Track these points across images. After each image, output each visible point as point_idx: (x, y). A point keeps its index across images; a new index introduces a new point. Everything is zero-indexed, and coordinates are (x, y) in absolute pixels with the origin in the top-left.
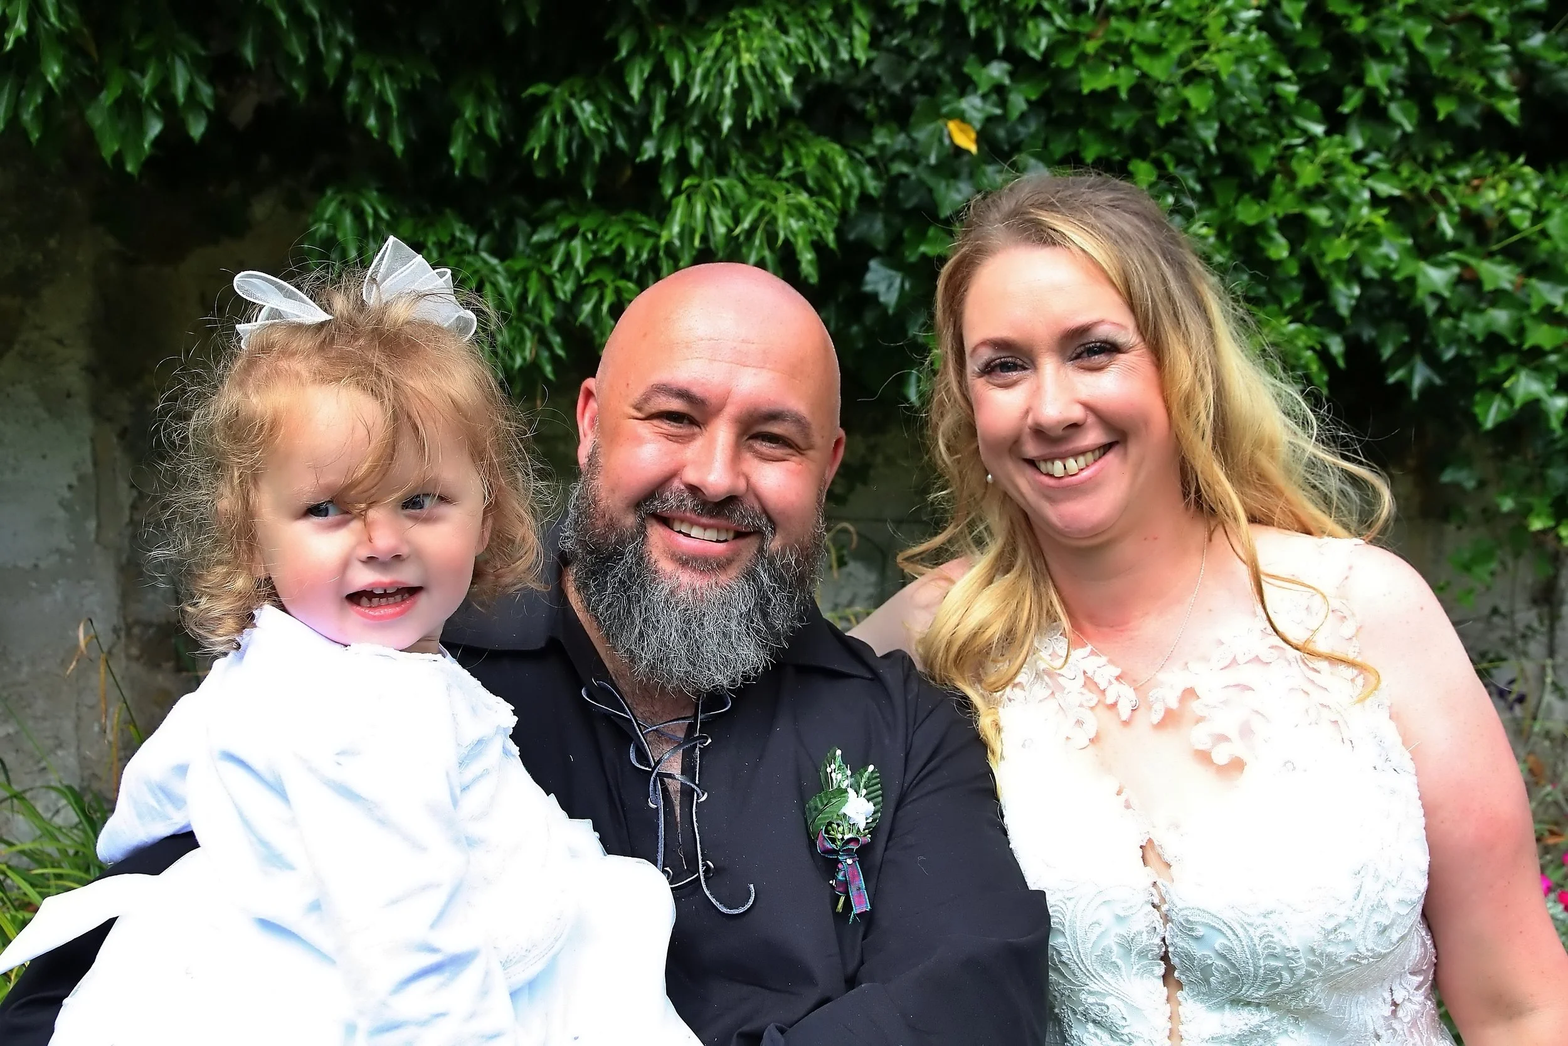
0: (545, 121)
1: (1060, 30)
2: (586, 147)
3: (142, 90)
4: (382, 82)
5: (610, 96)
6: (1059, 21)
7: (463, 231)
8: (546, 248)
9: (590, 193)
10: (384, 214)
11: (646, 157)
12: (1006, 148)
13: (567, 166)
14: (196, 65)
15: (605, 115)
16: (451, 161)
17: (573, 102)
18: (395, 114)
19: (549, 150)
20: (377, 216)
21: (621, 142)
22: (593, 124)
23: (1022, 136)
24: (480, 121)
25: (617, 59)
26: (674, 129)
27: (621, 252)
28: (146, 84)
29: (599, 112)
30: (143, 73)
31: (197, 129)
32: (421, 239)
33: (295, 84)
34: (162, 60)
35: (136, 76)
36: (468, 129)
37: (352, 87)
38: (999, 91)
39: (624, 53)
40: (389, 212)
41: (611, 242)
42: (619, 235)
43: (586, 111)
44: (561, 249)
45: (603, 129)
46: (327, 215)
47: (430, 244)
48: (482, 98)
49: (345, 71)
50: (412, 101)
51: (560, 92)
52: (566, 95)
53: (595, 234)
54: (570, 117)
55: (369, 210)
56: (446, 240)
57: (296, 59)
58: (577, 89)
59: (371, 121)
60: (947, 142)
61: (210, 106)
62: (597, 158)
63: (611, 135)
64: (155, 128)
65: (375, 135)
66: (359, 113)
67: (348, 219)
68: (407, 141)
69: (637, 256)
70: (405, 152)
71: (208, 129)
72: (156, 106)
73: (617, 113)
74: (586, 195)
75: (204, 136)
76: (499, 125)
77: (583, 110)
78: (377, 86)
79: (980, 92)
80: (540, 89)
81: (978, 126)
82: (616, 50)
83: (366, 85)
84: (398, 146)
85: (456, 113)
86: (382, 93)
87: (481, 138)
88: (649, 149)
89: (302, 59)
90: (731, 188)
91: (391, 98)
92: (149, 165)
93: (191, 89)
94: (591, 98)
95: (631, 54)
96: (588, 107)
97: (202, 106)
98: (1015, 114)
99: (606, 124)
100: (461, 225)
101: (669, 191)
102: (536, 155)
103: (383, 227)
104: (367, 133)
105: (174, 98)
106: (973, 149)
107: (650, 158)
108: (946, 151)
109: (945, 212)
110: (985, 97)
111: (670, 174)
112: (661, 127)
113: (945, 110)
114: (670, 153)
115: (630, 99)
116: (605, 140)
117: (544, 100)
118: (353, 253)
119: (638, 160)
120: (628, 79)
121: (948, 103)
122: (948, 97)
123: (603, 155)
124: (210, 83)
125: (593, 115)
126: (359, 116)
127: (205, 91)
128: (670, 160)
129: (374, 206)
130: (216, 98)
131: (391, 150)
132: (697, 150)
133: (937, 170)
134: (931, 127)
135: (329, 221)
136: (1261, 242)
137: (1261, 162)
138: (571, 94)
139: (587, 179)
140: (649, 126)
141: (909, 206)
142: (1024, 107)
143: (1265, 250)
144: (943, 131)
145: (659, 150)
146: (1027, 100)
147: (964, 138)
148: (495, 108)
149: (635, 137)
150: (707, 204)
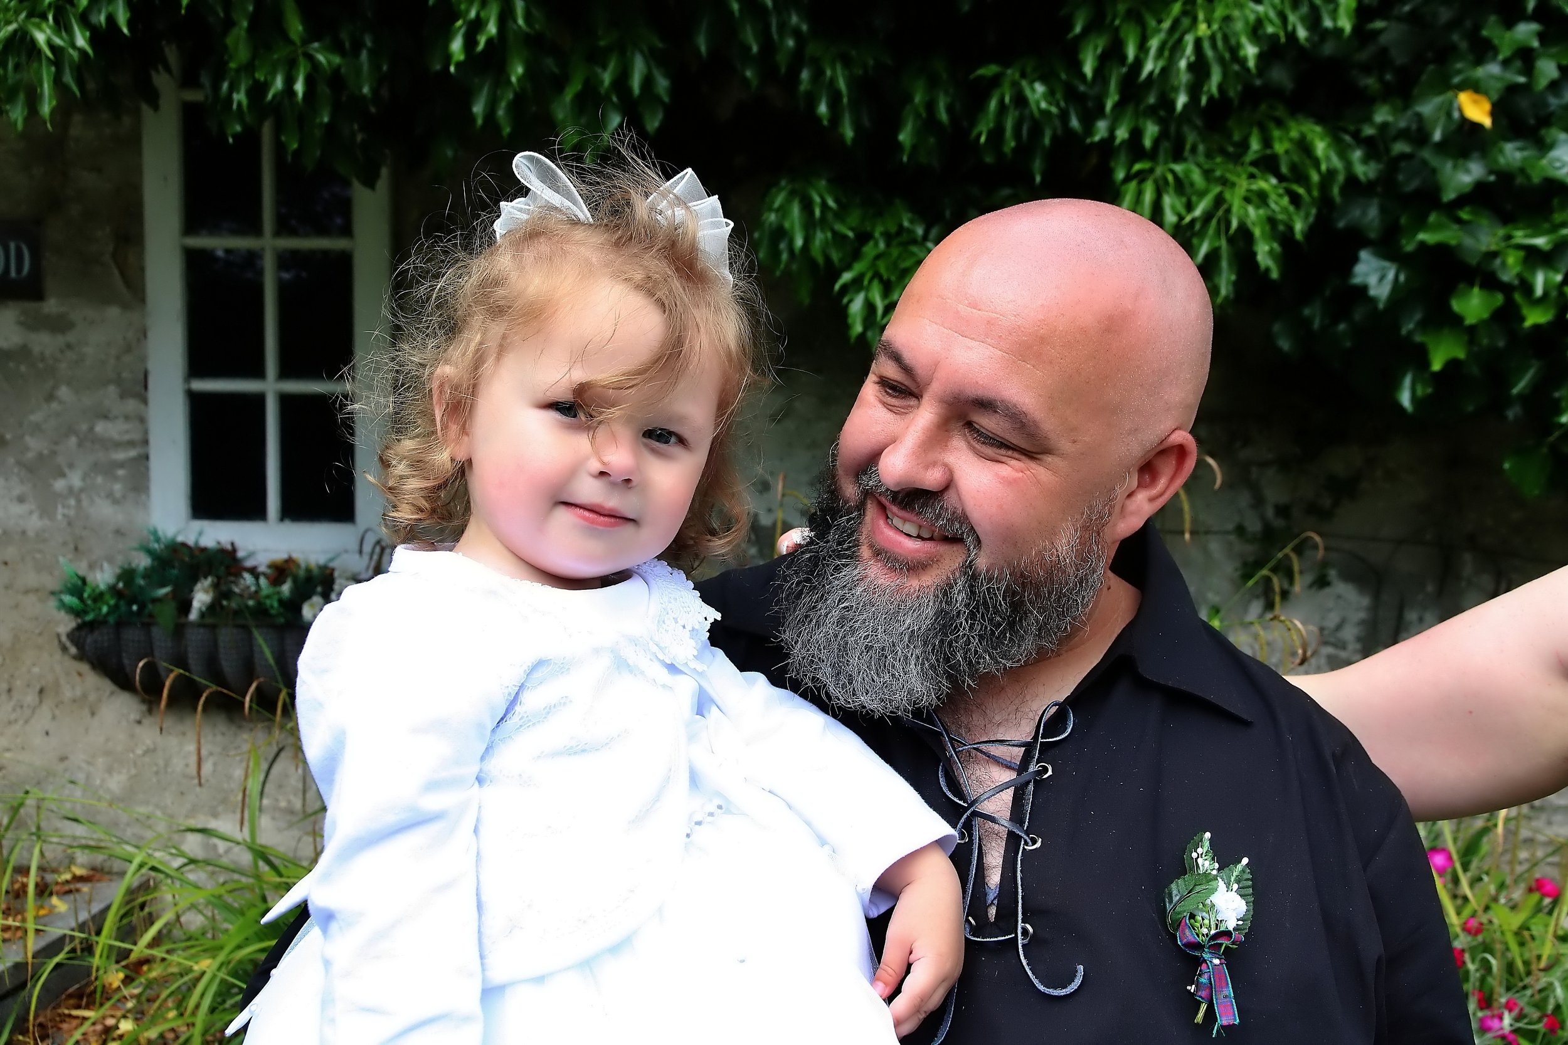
0: (993, 104)
2: (1036, 130)
3: (602, 82)
4: (834, 69)
5: (1063, 76)
7: (912, 222)
9: (1038, 179)
10: (831, 203)
11: (1097, 138)
12: (1532, 121)
13: (1014, 150)
14: (655, 57)
15: (1059, 96)
16: (899, 146)
17: (1024, 83)
18: (845, 100)
19: (997, 134)
20: (824, 205)
21: (1075, 123)
22: (1043, 105)
23: (1552, 108)
24: (931, 106)
25: (1071, 35)
26: (1130, 110)
28: (607, 78)
29: (1050, 94)
30: (604, 67)
31: (653, 120)
32: (868, 229)
33: (749, 74)
34: (623, 52)
35: (599, 70)
36: (918, 115)
37: (805, 75)
38: (1525, 57)
39: (1078, 29)
40: (837, 201)
43: (1037, 92)
45: (1054, 110)
46: (777, 204)
47: (877, 234)
48: (933, 83)
49: (798, 59)
50: (861, 87)
51: (1012, 73)
52: (1017, 76)
54: (1021, 100)
55: (817, 199)
56: (893, 229)
57: (750, 49)
58: (1029, 70)
59: (823, 109)
60: (1456, 115)
61: (666, 99)
62: (1047, 141)
63: (1064, 116)
64: (613, 120)
65: (825, 123)
66: (811, 101)
67: (796, 210)
68: (858, 128)
70: (854, 140)
71: (663, 120)
72: (615, 99)
73: (1072, 95)
74: (1035, 179)
75: (659, 127)
76: (950, 109)
77: (1033, 90)
78: (829, 73)
79: (1501, 57)
80: (989, 70)
81: (1495, 97)
82: (1070, 27)
83: (818, 74)
84: (849, 133)
85: (908, 98)
86: (833, 81)
87: (929, 123)
88: (1101, 128)
89: (755, 49)
90: (1187, 173)
91: (842, 85)
93: (648, 82)
94: (1043, 79)
95: (1086, 31)
96: (1040, 88)
97: (658, 99)
98: (1542, 83)
99: (1058, 105)
100: (909, 215)
101: (1120, 175)
102: (983, 139)
103: (830, 216)
104: (818, 119)
105: (629, 90)
106: (1487, 122)
107: (1102, 141)
108: (1453, 127)
109: (1449, 196)
110: (1506, 63)
111: (1123, 158)
112: (1117, 106)
113: (1456, 80)
114: (1122, 134)
115: (1083, 76)
116: (1057, 123)
117: (995, 82)
118: (799, 242)
119: (1088, 141)
120: (1081, 56)
121: (1459, 72)
122: (1459, 65)
123: (1054, 138)
124: (667, 75)
125: (1045, 96)
126: (812, 104)
127: (662, 84)
128: (1123, 142)
129: (822, 196)
130: (674, 91)
131: (842, 137)
132: (1151, 130)
133: (1442, 148)
134: (1438, 100)
135: (777, 211)
138: (1023, 76)
139: (1037, 164)
140: (1102, 106)
141: (1408, 189)
142: (1555, 75)
144: (1452, 103)
145: (1112, 130)
146: (1559, 66)
147: (1478, 111)
148: (946, 92)
149: (1091, 117)
150: (1158, 190)
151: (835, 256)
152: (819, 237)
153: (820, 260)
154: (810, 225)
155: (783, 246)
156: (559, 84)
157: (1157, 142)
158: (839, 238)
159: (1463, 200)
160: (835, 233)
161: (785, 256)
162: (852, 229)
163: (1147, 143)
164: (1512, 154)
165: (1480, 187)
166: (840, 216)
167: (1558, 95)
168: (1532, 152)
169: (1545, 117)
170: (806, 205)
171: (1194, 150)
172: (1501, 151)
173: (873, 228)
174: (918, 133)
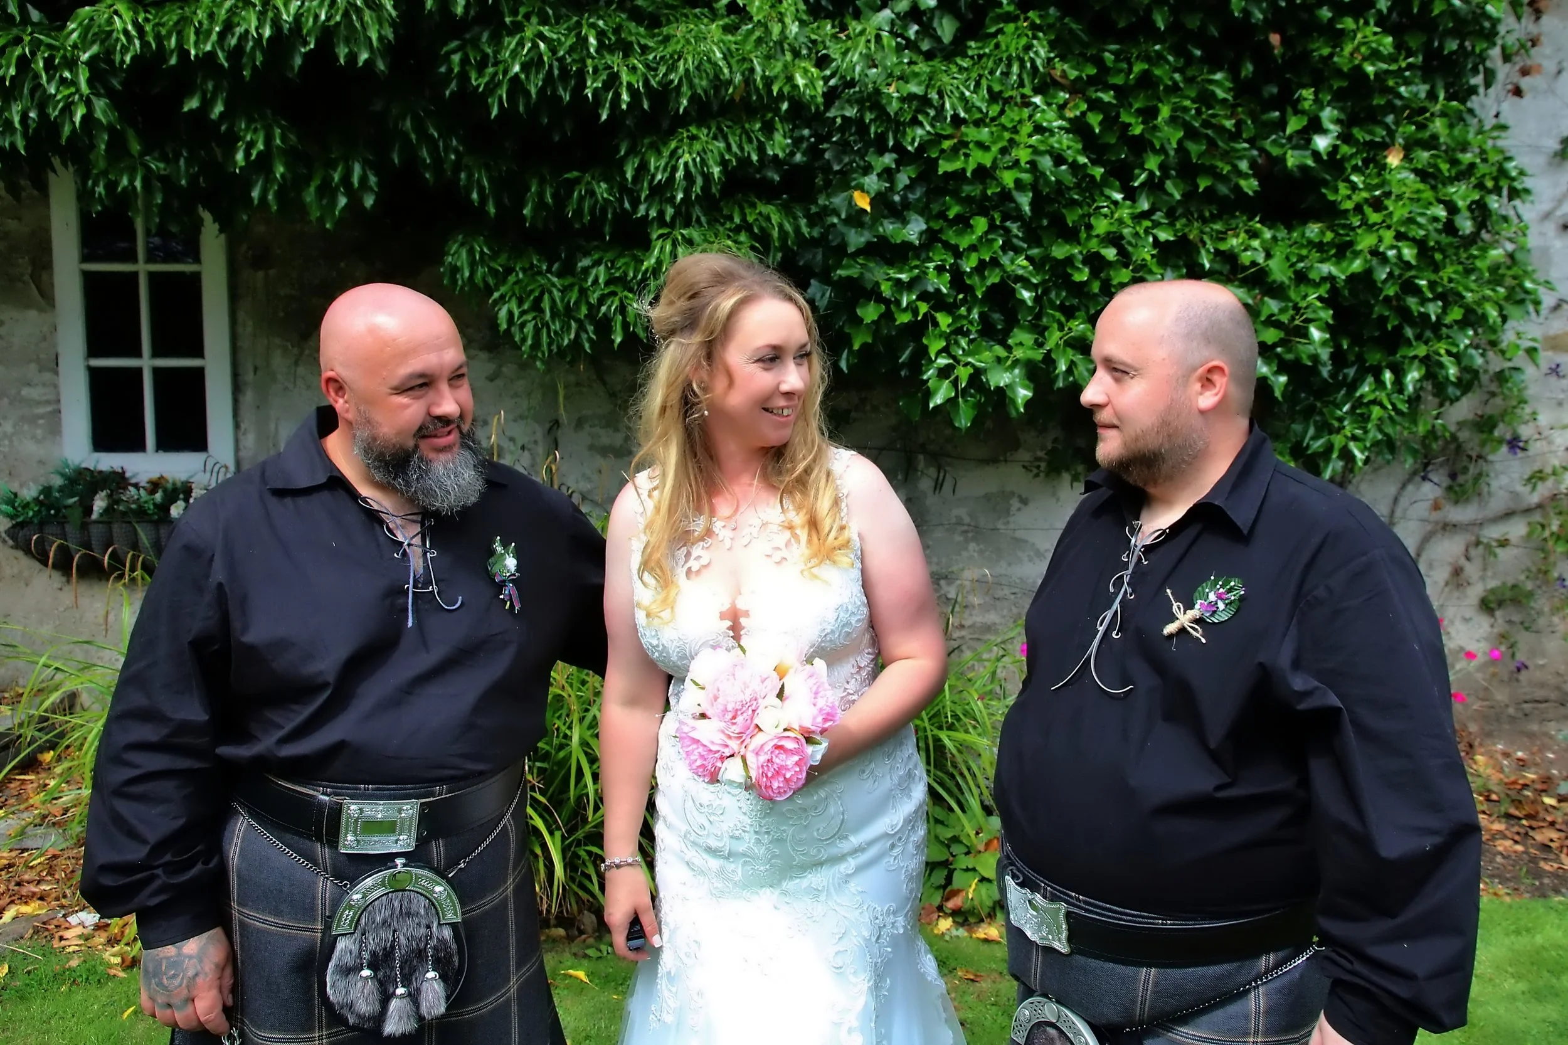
0: (576, 194)
1: (929, 133)
2: (604, 211)
3: (334, 179)
4: (480, 174)
5: (617, 179)
6: (928, 128)
8: (586, 271)
9: (608, 238)
10: (486, 250)
11: (640, 216)
12: (900, 208)
13: (591, 221)
14: (366, 164)
15: (615, 190)
16: (523, 218)
17: (593, 182)
18: (488, 191)
19: (579, 212)
20: (482, 251)
21: (627, 205)
22: (605, 195)
23: (910, 200)
24: (541, 194)
25: (618, 156)
26: (657, 199)
27: (626, 274)
28: (336, 177)
29: (610, 188)
30: (335, 170)
31: (369, 201)
32: (512, 265)
33: (427, 176)
34: (346, 161)
35: (331, 172)
36: (534, 200)
37: (463, 176)
38: (889, 172)
39: (622, 152)
40: (489, 249)
41: (620, 268)
42: (625, 264)
43: (602, 189)
44: (594, 271)
45: (613, 199)
46: (452, 252)
48: (542, 183)
49: (457, 167)
50: (499, 183)
51: (588, 177)
53: (613, 263)
54: (592, 193)
55: (478, 248)
57: (425, 160)
58: (596, 175)
59: (475, 196)
60: (852, 204)
61: (376, 189)
62: (610, 216)
63: (622, 203)
64: (343, 201)
65: (476, 204)
67: (464, 254)
68: (498, 205)
69: (635, 277)
70: (496, 214)
71: (375, 201)
72: (342, 189)
73: (623, 189)
74: (606, 239)
75: (373, 206)
76: (554, 196)
77: (599, 187)
78: (477, 175)
79: (876, 172)
80: (573, 174)
81: (873, 195)
82: (617, 150)
83: (470, 176)
84: (492, 210)
85: (530, 190)
86: (479, 182)
87: (540, 204)
88: (642, 209)
89: (430, 161)
90: (690, 235)
91: (485, 182)
92: (339, 223)
93: (363, 179)
94: (606, 181)
95: (627, 154)
96: (603, 185)
97: (370, 189)
98: (900, 187)
99: (614, 196)
101: (655, 236)
102: (571, 215)
103: (486, 258)
104: (472, 202)
105: (352, 184)
106: (868, 209)
107: (643, 216)
108: (852, 211)
109: (852, 249)
110: (878, 176)
111: (655, 225)
112: (648, 197)
113: (853, 184)
114: (653, 213)
115: (627, 180)
116: (617, 205)
117: (577, 181)
118: (467, 274)
119: (635, 217)
120: (625, 168)
121: (855, 179)
122: (855, 176)
123: (614, 213)
124: (375, 175)
125: (606, 190)
126: (468, 192)
127: (373, 180)
128: (654, 218)
129: (480, 248)
130: (379, 184)
131: (488, 213)
132: (670, 211)
133: (848, 222)
134: (844, 195)
135: (453, 255)
136: (1069, 271)
137: (1071, 218)
138: (593, 178)
139: (607, 229)
140: (639, 197)
141: (834, 244)
142: (908, 182)
143: (1071, 275)
144: (851, 197)
145: (647, 211)
146: (910, 178)
147: (863, 202)
148: (551, 186)
149: (635, 203)
150: (674, 244)
151: (491, 281)
152: (480, 271)
153: (481, 285)
154: (473, 265)
155: (458, 276)
156: (308, 180)
157: (673, 218)
158: (493, 272)
159: (859, 252)
160: (490, 268)
161: (460, 282)
162: (501, 265)
163: (668, 219)
164: (889, 227)
165: (869, 244)
166: (493, 258)
167: (913, 193)
168: (898, 225)
169: (906, 205)
170: (471, 252)
171: (698, 220)
172: (882, 225)
173: (515, 264)
174: (535, 210)
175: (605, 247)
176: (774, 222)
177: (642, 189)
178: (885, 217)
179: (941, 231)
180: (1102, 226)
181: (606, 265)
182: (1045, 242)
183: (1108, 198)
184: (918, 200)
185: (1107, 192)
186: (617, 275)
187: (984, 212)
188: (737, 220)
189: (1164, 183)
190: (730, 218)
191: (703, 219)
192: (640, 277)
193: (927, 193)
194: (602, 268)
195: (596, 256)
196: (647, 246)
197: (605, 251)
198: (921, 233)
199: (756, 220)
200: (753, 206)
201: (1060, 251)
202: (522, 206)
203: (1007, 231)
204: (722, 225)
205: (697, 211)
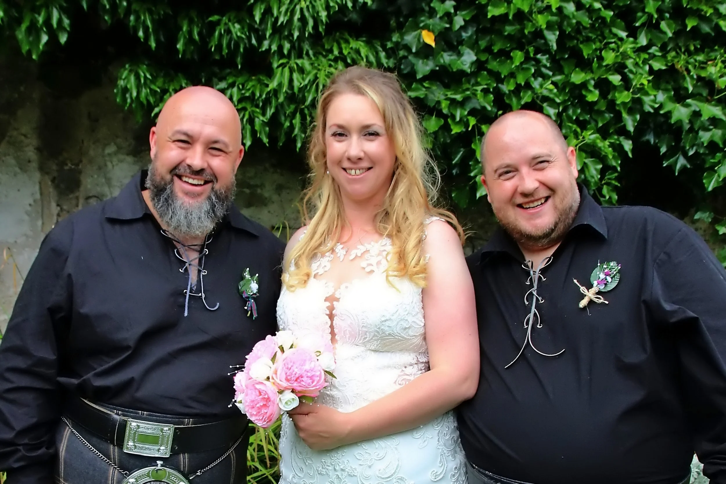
0: (217, 33)
2: (237, 45)
3: (38, 21)
4: (145, 16)
5: (248, 21)
9: (240, 67)
10: (148, 76)
11: (264, 49)
12: (455, 43)
13: (227, 54)
14: (62, 10)
15: (246, 30)
16: (177, 51)
17: (230, 24)
18: (151, 30)
19: (219, 47)
20: (145, 77)
21: (254, 41)
22: (239, 34)
23: (463, 38)
24: (190, 33)
25: (249, 3)
26: (277, 37)
27: (253, 94)
28: (41, 19)
29: (242, 30)
30: (39, 14)
31: (63, 39)
32: (167, 88)
33: (106, 18)
34: (47, 8)
35: (37, 16)
36: (185, 37)
37: (132, 18)
38: (448, 17)
39: (252, 1)
40: (151, 75)
41: (249, 89)
42: (252, 86)
43: (236, 29)
44: (229, 92)
45: (243, 36)
46: (123, 77)
47: (171, 90)
48: (191, 24)
49: (128, 11)
50: (159, 25)
51: (225, 19)
52: (227, 21)
53: (242, 86)
54: (229, 32)
55: (142, 74)
57: (105, 6)
58: (232, 18)
59: (141, 34)
60: (421, 41)
61: (68, 29)
62: (242, 50)
63: (249, 38)
64: (45, 38)
65: (142, 40)
67: (132, 78)
68: (157, 42)
70: (156, 48)
71: (68, 39)
72: (45, 29)
73: (252, 29)
74: (238, 67)
75: (66, 42)
76: (199, 34)
77: (234, 27)
78: (142, 18)
79: (438, 16)
80: (215, 18)
81: (437, 34)
83: (138, 18)
84: (153, 45)
85: (180, 29)
86: (145, 21)
87: (190, 41)
88: (266, 44)
89: (108, 7)
90: (303, 64)
91: (149, 23)
92: (43, 55)
93: (60, 21)
94: (239, 22)
95: (256, 1)
96: (237, 26)
97: (64, 29)
98: (457, 27)
99: (245, 35)
100: (185, 81)
101: (275, 65)
102: (213, 49)
103: (148, 82)
104: (139, 39)
105: (52, 26)
106: (433, 44)
107: (266, 50)
108: (420, 46)
109: (419, 76)
110: (441, 18)
111: (276, 58)
112: (271, 35)
113: (421, 25)
114: (274, 48)
115: (256, 22)
116: (246, 41)
117: (218, 23)
118: (135, 94)
119: (260, 50)
120: (254, 13)
121: (422, 21)
122: (423, 18)
123: (245, 48)
124: (69, 18)
125: (239, 30)
126: (136, 31)
127: (66, 22)
128: (275, 51)
129: (144, 73)
130: (71, 25)
131: (150, 47)
132: (287, 46)
133: (417, 55)
134: (415, 33)
135: (124, 80)
136: (584, 93)
137: (586, 52)
138: (230, 20)
139: (239, 60)
140: (265, 35)
141: (405, 72)
142: (463, 23)
143: (585, 97)
144: (420, 35)
145: (270, 46)
146: (464, 20)
147: (429, 39)
148: (198, 26)
149: (261, 39)
150: (291, 71)
151: (152, 99)
152: (144, 92)
153: (145, 102)
154: (139, 87)
155: (127, 96)
156: (19, 22)
157: (290, 51)
158: (153, 92)
159: (425, 78)
160: (151, 90)
161: (129, 100)
162: (159, 88)
163: (286, 52)
164: (446, 58)
165: (433, 72)
166: (153, 81)
167: (466, 32)
168: (454, 57)
169: (461, 42)
170: (137, 77)
171: (307, 54)
172: (442, 56)
173: (169, 86)
174: (185, 44)
175: (239, 73)
176: (363, 55)
177: (266, 29)
178: (445, 51)
179: (487, 61)
180: (609, 57)
181: (238, 87)
182: (566, 71)
183: (615, 35)
184: (470, 37)
185: (615, 30)
186: (247, 94)
187: (521, 47)
188: (336, 52)
189: (660, 24)
190: (331, 51)
191: (311, 53)
192: (264, 96)
193: (477, 32)
194: (235, 90)
195: (230, 81)
196: (270, 73)
197: (237, 76)
198: (472, 63)
199: (349, 53)
200: (347, 42)
201: (578, 78)
202: (176, 42)
203: (538, 61)
204: (325, 57)
205: (306, 47)
